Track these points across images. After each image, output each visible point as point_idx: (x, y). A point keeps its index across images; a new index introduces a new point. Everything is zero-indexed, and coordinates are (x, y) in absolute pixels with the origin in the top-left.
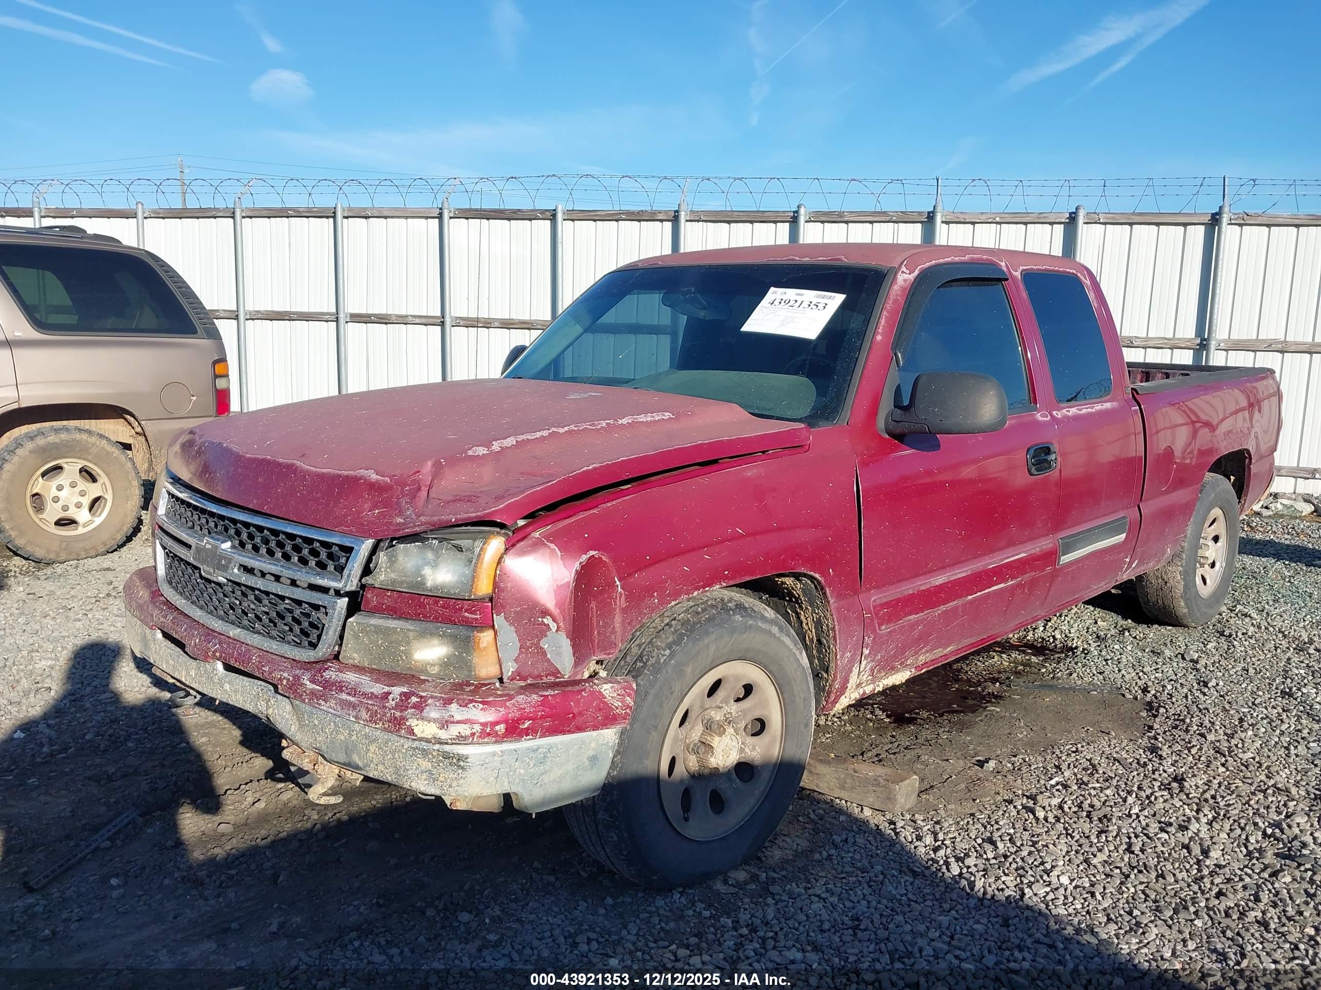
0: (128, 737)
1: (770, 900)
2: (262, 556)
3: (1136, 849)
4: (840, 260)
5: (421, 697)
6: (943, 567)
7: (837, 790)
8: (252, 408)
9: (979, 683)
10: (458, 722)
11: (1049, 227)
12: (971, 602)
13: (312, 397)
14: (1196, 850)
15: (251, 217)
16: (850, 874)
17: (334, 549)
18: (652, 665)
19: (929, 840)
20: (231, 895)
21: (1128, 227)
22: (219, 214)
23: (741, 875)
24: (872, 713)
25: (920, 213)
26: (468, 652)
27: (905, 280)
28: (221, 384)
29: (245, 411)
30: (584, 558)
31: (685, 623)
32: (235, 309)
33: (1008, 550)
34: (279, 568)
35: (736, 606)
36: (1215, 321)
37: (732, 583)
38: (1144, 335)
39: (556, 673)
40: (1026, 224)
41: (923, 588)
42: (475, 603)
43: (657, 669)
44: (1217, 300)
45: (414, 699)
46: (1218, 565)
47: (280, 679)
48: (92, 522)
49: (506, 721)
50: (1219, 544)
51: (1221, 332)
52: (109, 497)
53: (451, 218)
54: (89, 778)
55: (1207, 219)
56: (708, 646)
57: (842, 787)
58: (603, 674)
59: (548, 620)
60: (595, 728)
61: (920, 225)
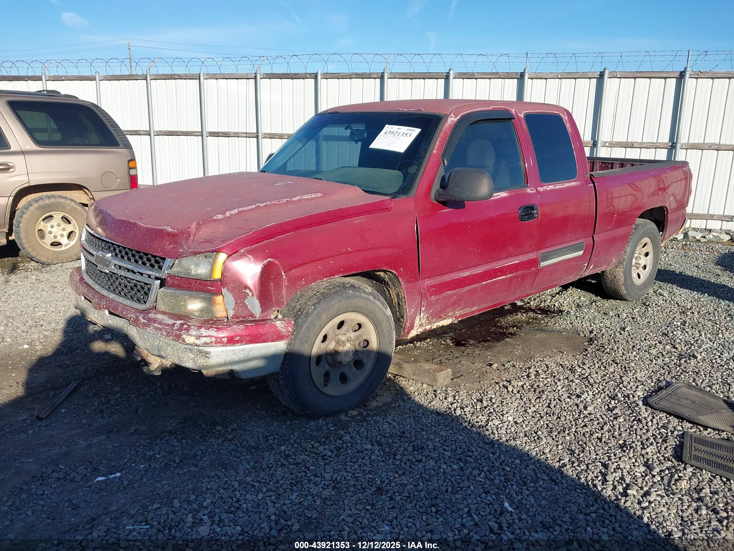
0: (77, 348)
1: (365, 424)
2: (125, 260)
3: (552, 406)
4: (421, 110)
5: (189, 325)
6: (468, 268)
7: (412, 376)
8: (159, 183)
9: (506, 328)
10: (204, 337)
11: (588, 80)
12: (485, 285)
13: (190, 178)
14: (581, 406)
15: (155, 79)
16: (406, 413)
17: (158, 258)
18: (305, 313)
19: (450, 399)
20: (116, 417)
21: (633, 80)
22: (139, 78)
23: (354, 413)
24: (445, 341)
25: (516, 73)
26: (211, 306)
27: (452, 121)
28: (132, 172)
29: (155, 184)
30: (265, 262)
31: (323, 294)
32: (148, 130)
33: (507, 259)
34: (133, 266)
35: (351, 286)
36: (680, 133)
37: (345, 274)
38: (641, 141)
39: (252, 315)
40: (575, 78)
41: (456, 278)
42: (214, 282)
43: (307, 315)
44: (682, 121)
45: (185, 326)
46: (647, 268)
47: (130, 318)
48: (69, 244)
49: (227, 337)
50: (648, 257)
51: (683, 139)
52: (77, 231)
53: (261, 78)
54: (57, 366)
55: (677, 75)
56: (334, 305)
57: (414, 374)
58: (280, 317)
59: (247, 291)
60: (273, 341)
61: (516, 80)
